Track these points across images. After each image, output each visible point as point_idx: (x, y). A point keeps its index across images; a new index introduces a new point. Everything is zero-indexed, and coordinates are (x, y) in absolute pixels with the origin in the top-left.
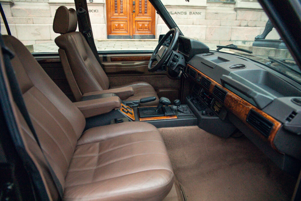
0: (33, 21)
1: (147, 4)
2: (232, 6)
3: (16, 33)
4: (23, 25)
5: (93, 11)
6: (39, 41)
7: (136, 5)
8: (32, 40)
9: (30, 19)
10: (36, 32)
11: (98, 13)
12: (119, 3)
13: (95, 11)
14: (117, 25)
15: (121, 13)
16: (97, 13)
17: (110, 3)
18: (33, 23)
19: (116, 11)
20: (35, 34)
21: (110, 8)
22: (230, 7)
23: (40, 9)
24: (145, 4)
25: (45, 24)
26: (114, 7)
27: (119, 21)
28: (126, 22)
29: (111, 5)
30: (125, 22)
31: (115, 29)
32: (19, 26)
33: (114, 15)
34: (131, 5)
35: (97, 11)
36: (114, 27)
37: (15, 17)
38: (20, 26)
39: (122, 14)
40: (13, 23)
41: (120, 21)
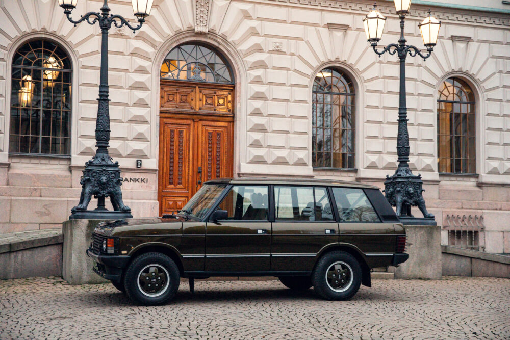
0: (41, 194)
1: (219, 172)
2: (352, 175)
3: (9, 212)
4: (23, 198)
5: (140, 181)
6: (46, 225)
7: (203, 172)
8: (35, 223)
9: (36, 189)
10: (44, 210)
11: (148, 183)
12: (177, 169)
13: (143, 181)
14: (171, 203)
15: (179, 184)
16: (146, 184)
17: (163, 168)
18: (41, 196)
19: (171, 182)
20: (41, 214)
21: (163, 176)
22: (350, 177)
23: (55, 175)
24: (217, 172)
25: (60, 197)
26: (169, 175)
27: (175, 196)
28: (186, 199)
29: (163, 172)
30: (184, 198)
31: (168, 210)
32: (16, 200)
33: (168, 186)
34: (195, 173)
35: (145, 181)
36: (166, 206)
37: (12, 185)
38: (19, 199)
39: (181, 186)
40: (6, 196)
41: (178, 197)
